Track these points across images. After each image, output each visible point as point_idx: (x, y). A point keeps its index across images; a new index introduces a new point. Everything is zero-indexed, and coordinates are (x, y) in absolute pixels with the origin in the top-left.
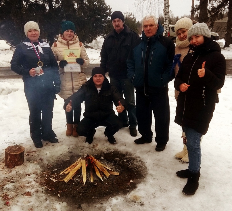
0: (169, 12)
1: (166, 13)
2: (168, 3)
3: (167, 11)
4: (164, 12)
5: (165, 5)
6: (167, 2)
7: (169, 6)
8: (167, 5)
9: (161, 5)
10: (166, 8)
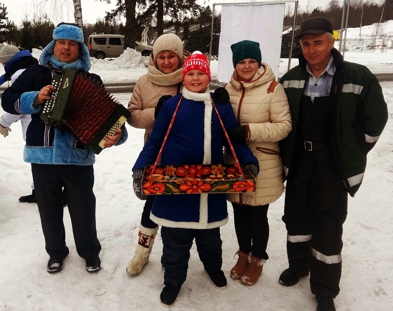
0: (81, 17)
1: (78, 18)
2: (80, 5)
3: (79, 15)
4: (75, 17)
5: (75, 8)
6: (77, 4)
7: (80, 10)
8: (78, 8)
9: (69, 8)
10: (78, 12)
